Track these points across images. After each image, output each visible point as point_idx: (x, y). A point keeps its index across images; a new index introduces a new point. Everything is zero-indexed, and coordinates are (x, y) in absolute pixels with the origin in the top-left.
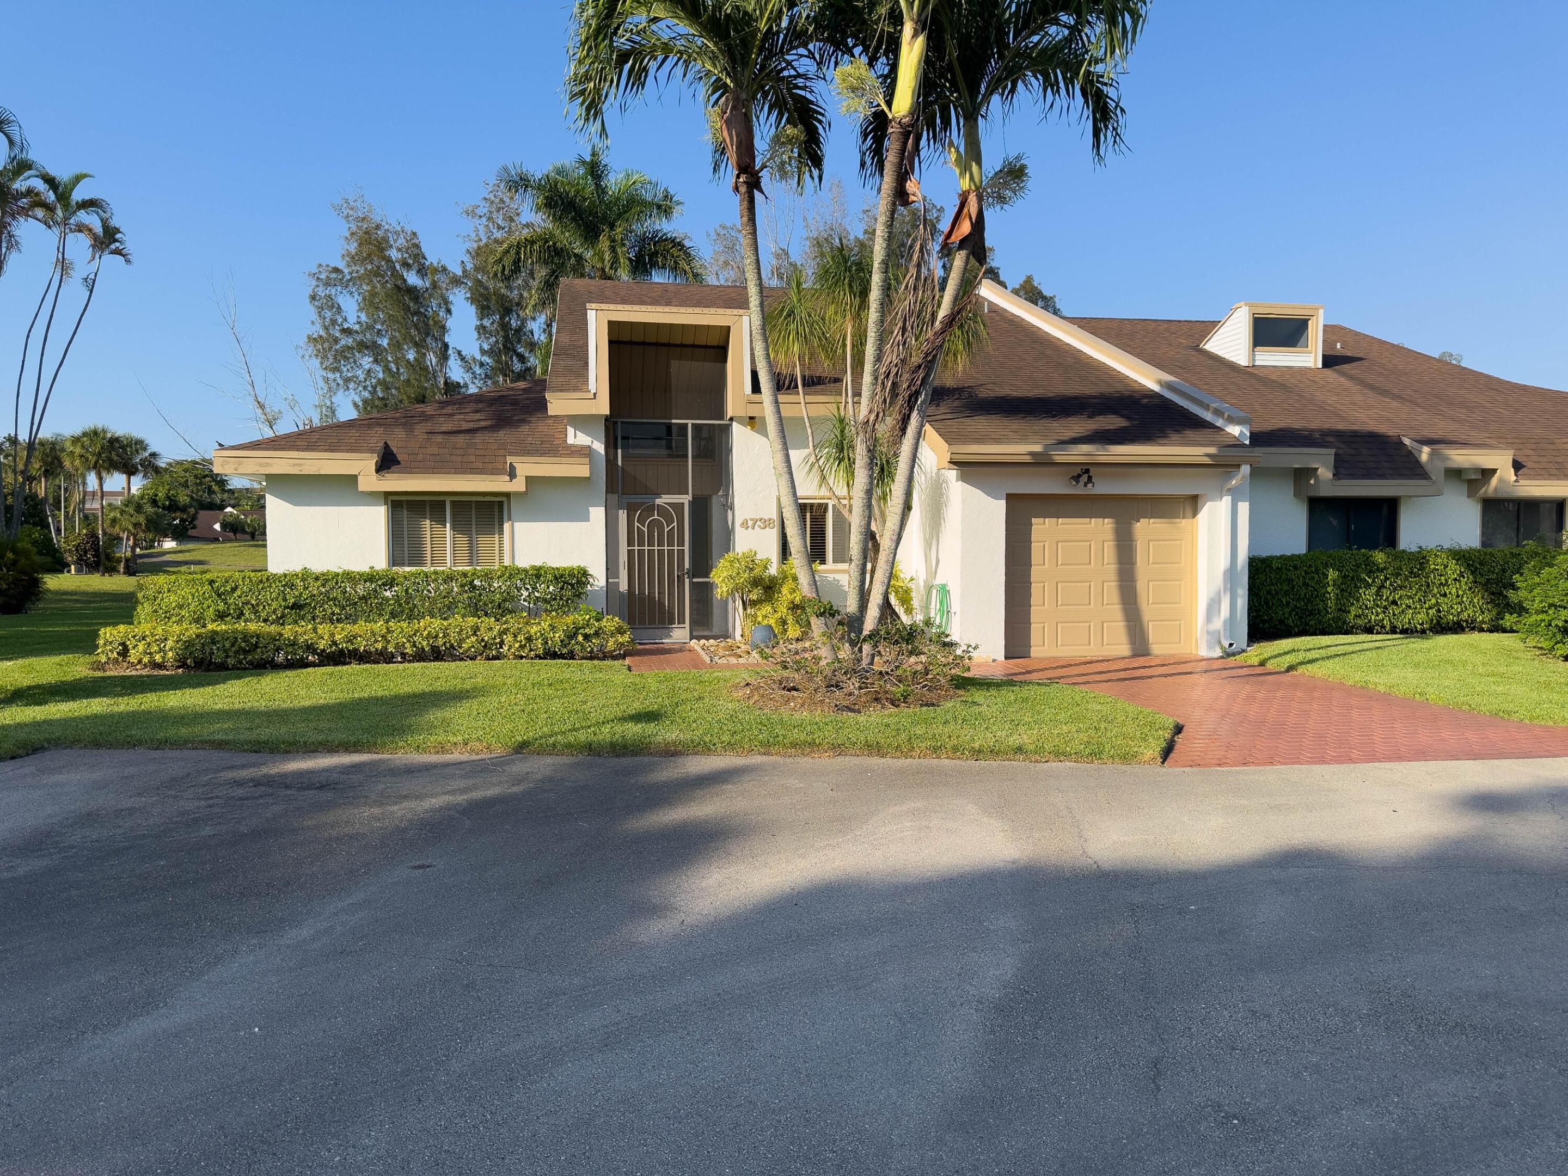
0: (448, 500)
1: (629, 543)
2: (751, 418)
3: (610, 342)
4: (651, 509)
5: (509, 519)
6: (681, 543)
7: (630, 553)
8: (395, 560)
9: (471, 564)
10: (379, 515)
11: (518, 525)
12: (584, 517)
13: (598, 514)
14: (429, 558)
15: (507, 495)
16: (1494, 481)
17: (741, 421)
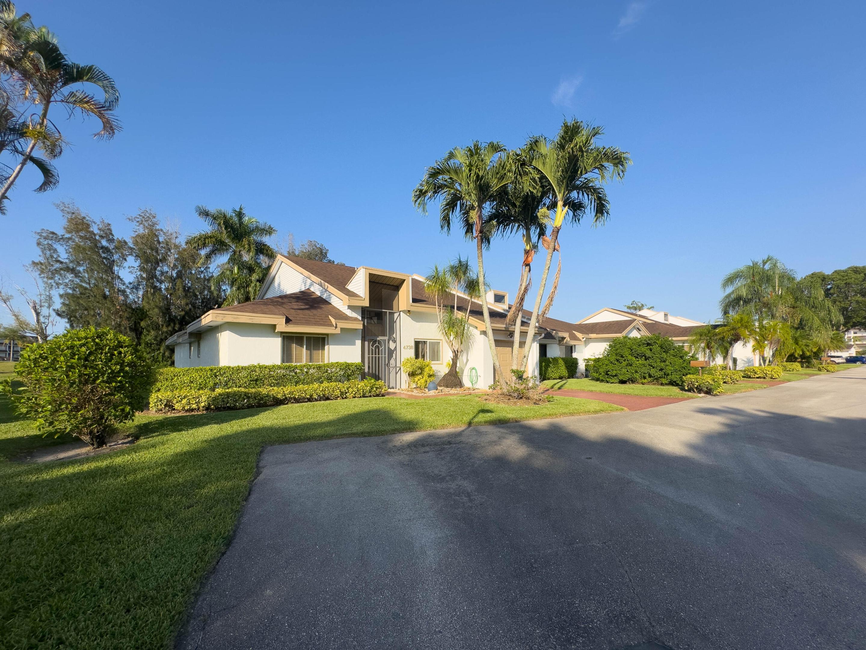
0: (305, 336)
1: (369, 354)
2: (409, 311)
3: (370, 281)
4: (375, 342)
5: (328, 344)
6: (385, 354)
7: (369, 357)
8: (283, 361)
9: (311, 362)
10: (278, 342)
11: (331, 347)
12: (354, 344)
13: (359, 343)
14: (294, 360)
15: (327, 335)
16: (565, 341)
17: (404, 311)
